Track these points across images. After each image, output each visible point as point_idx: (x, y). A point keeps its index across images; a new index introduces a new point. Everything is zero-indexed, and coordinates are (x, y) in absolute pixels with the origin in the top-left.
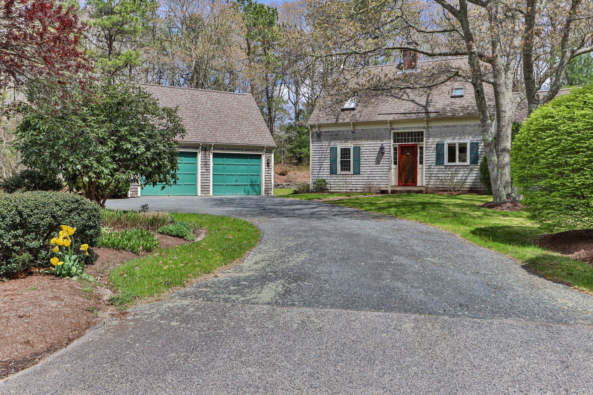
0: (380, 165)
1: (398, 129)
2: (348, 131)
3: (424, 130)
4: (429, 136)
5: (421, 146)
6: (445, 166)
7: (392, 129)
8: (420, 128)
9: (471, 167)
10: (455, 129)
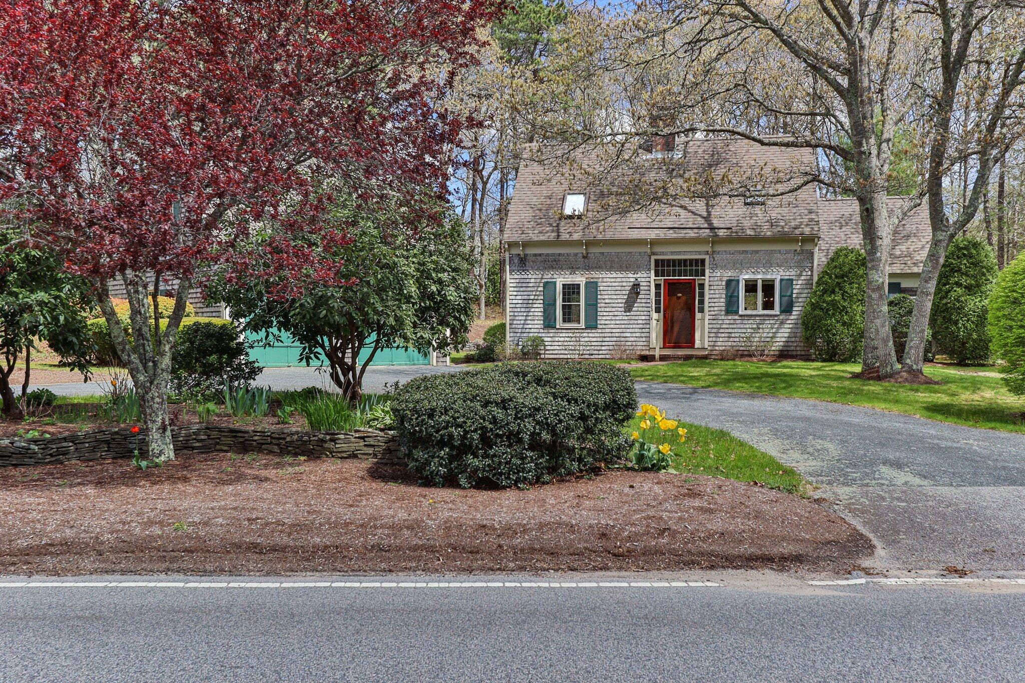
0: (632, 313)
1: (663, 253)
2: (576, 255)
3: (707, 257)
4: (714, 267)
5: (701, 282)
6: (741, 316)
7: (654, 254)
8: (700, 253)
9: (781, 317)
10: (756, 257)
